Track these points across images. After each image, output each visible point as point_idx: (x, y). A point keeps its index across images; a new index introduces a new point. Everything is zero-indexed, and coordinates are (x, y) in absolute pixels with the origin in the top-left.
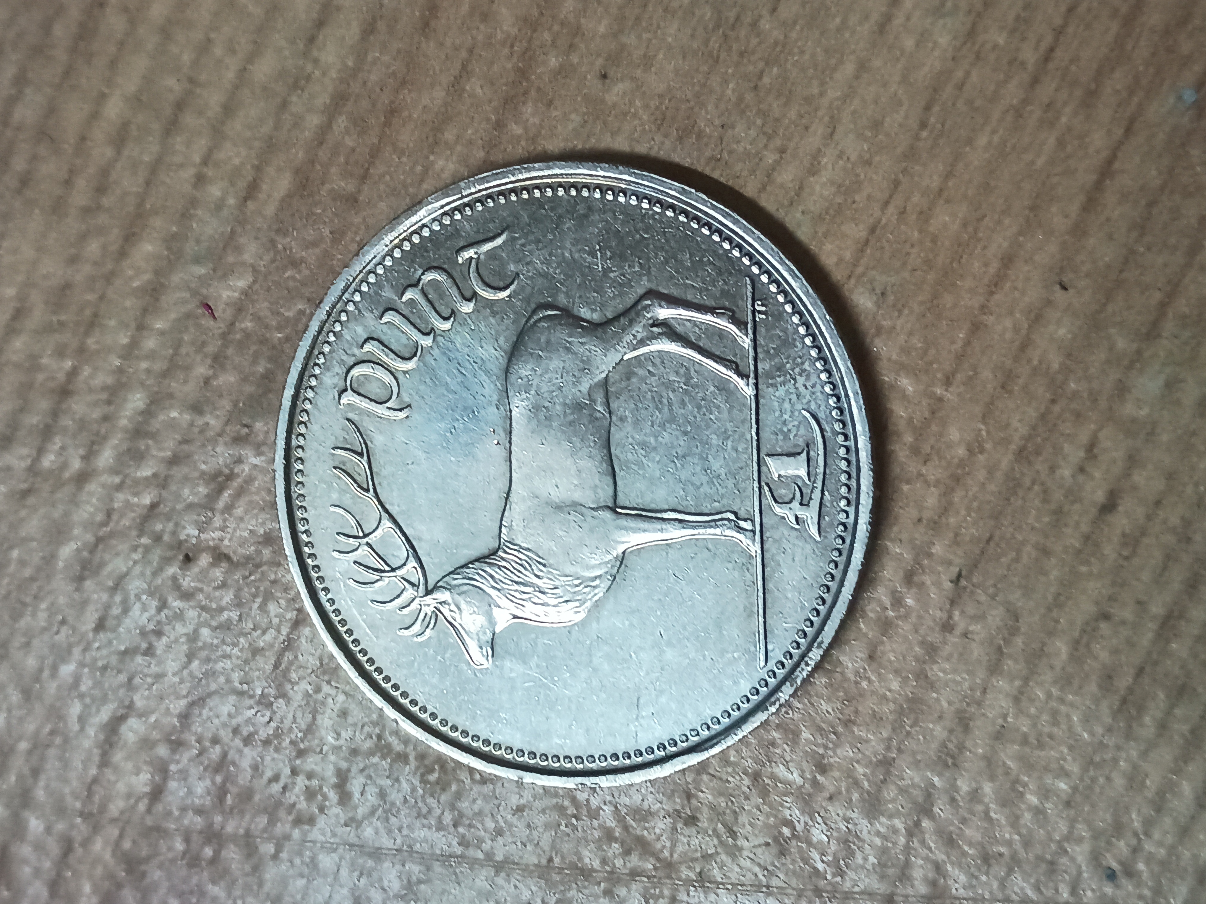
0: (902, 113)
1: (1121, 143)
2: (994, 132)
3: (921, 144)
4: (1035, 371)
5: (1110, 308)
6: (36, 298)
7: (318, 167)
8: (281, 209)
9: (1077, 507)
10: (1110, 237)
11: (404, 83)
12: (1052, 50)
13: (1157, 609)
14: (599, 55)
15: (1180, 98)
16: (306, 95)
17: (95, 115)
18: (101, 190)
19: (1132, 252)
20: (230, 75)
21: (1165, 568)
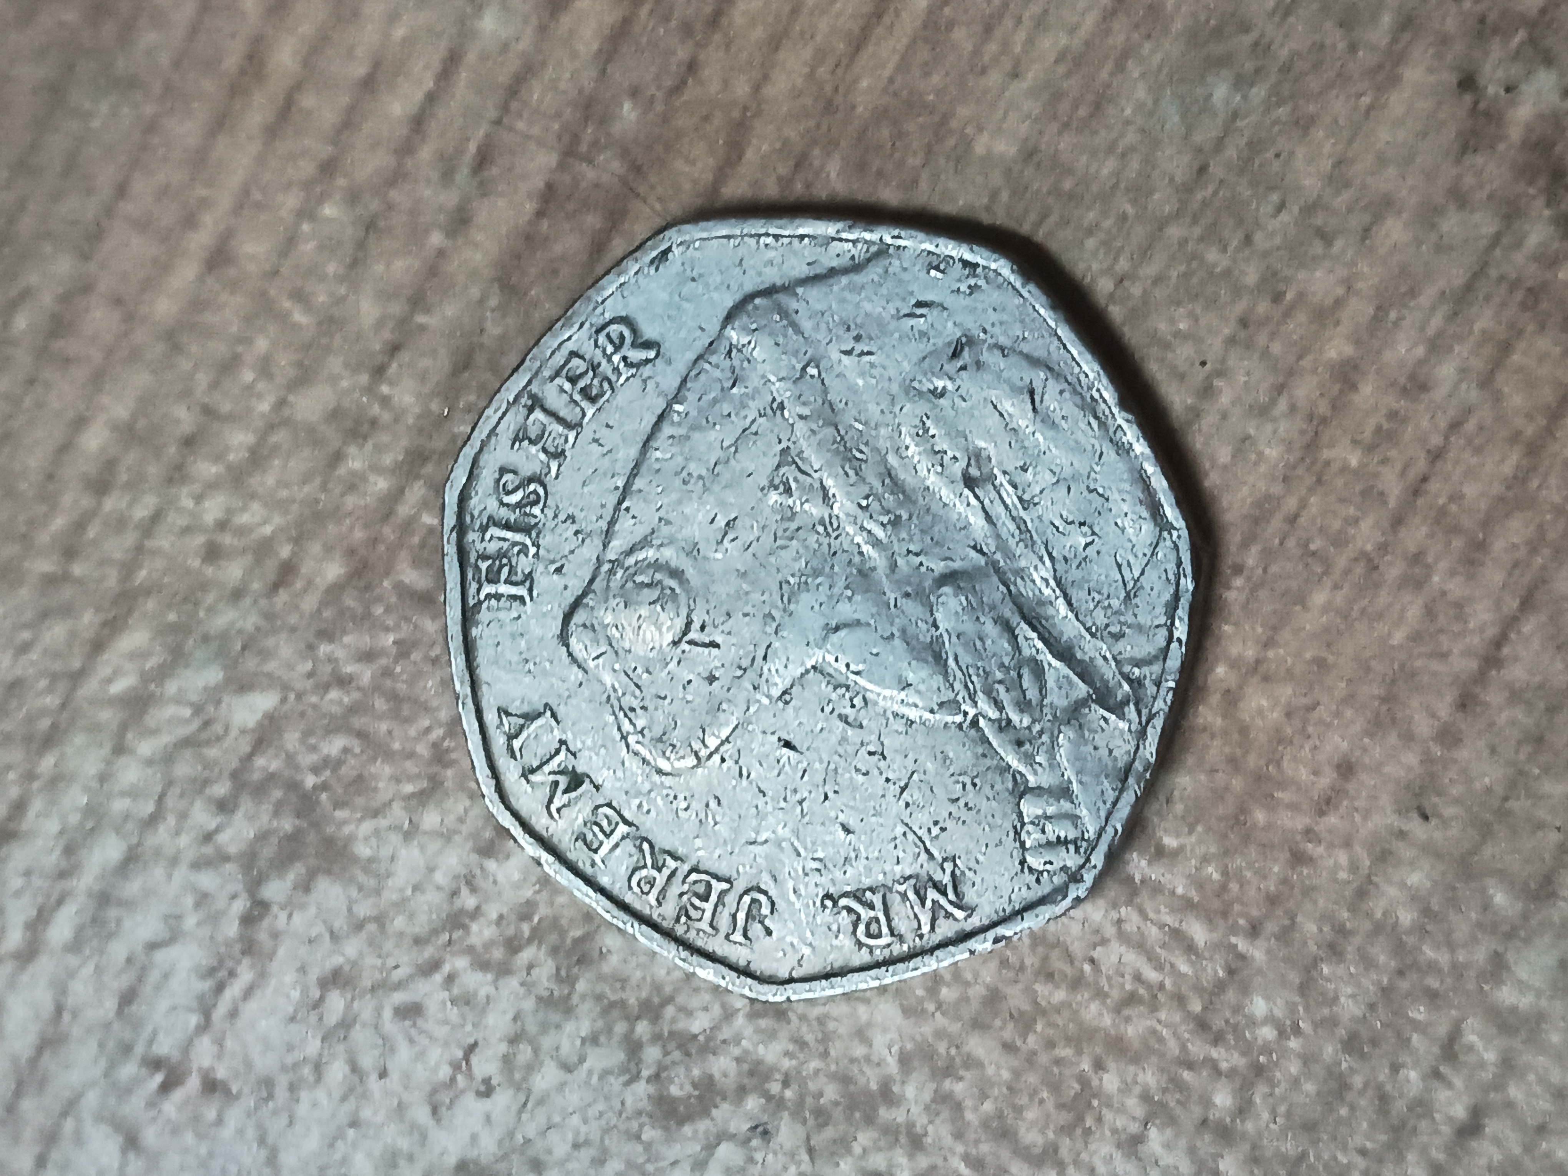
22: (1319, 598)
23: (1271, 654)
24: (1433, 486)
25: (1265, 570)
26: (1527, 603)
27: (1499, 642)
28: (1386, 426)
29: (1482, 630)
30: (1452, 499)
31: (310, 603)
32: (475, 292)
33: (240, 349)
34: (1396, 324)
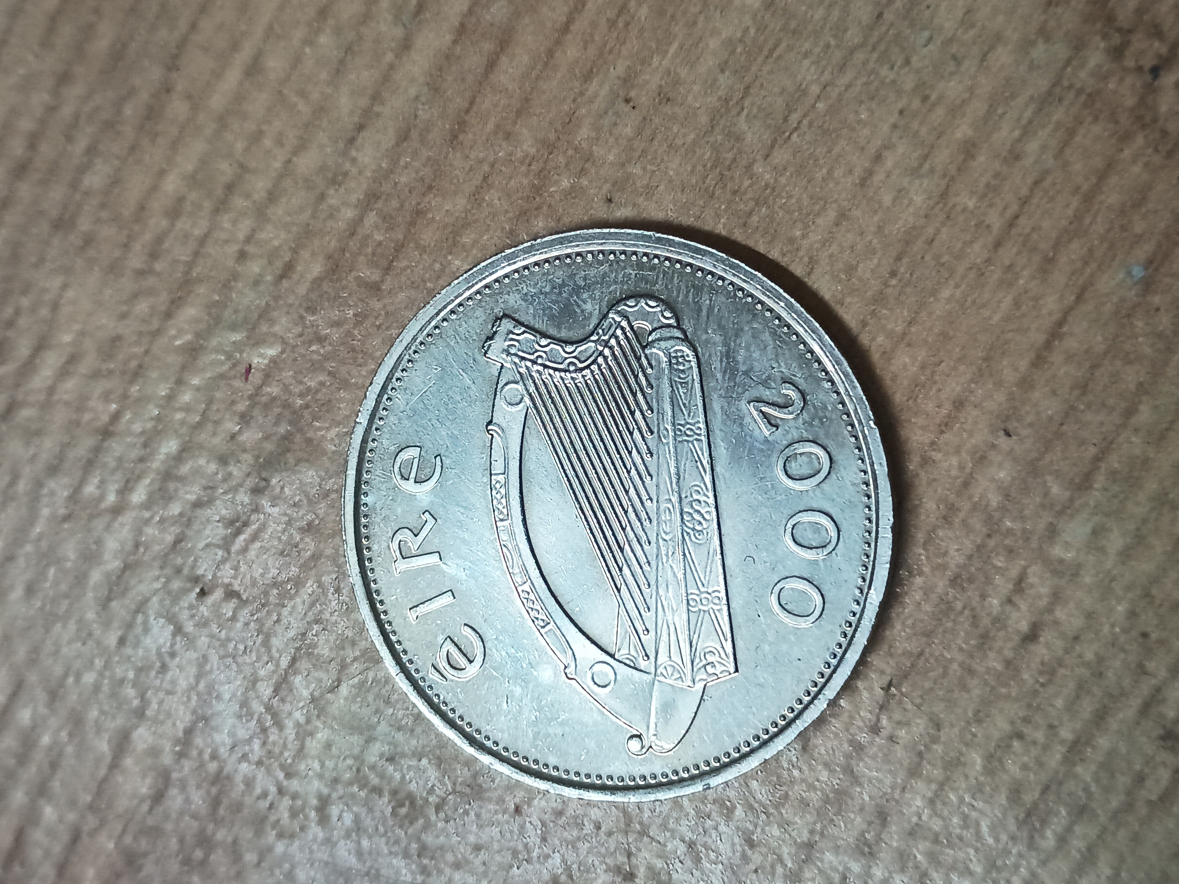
0: (876, 261)
1: (1071, 309)
2: (957, 286)
3: (890, 290)
4: (974, 508)
5: (1048, 458)
6: (89, 345)
7: (348, 255)
8: (311, 290)
9: (1001, 634)
10: (1054, 393)
11: (430, 188)
12: (1017, 217)
13: (1066, 734)
14: (606, 181)
15: (1129, 274)
16: (342, 190)
17: (155, 188)
18: (154, 255)
19: (1073, 408)
20: (277, 165)
21: (1078, 697)
22: (946, 293)
23: (913, 330)
24: (1022, 221)
25: (911, 275)
26: (1080, 298)
27: (1060, 323)
28: (993, 182)
29: (1050, 314)
30: (1033, 229)
31: (302, 290)
32: (412, 92)
33: (264, 127)
34: (1001, 117)
